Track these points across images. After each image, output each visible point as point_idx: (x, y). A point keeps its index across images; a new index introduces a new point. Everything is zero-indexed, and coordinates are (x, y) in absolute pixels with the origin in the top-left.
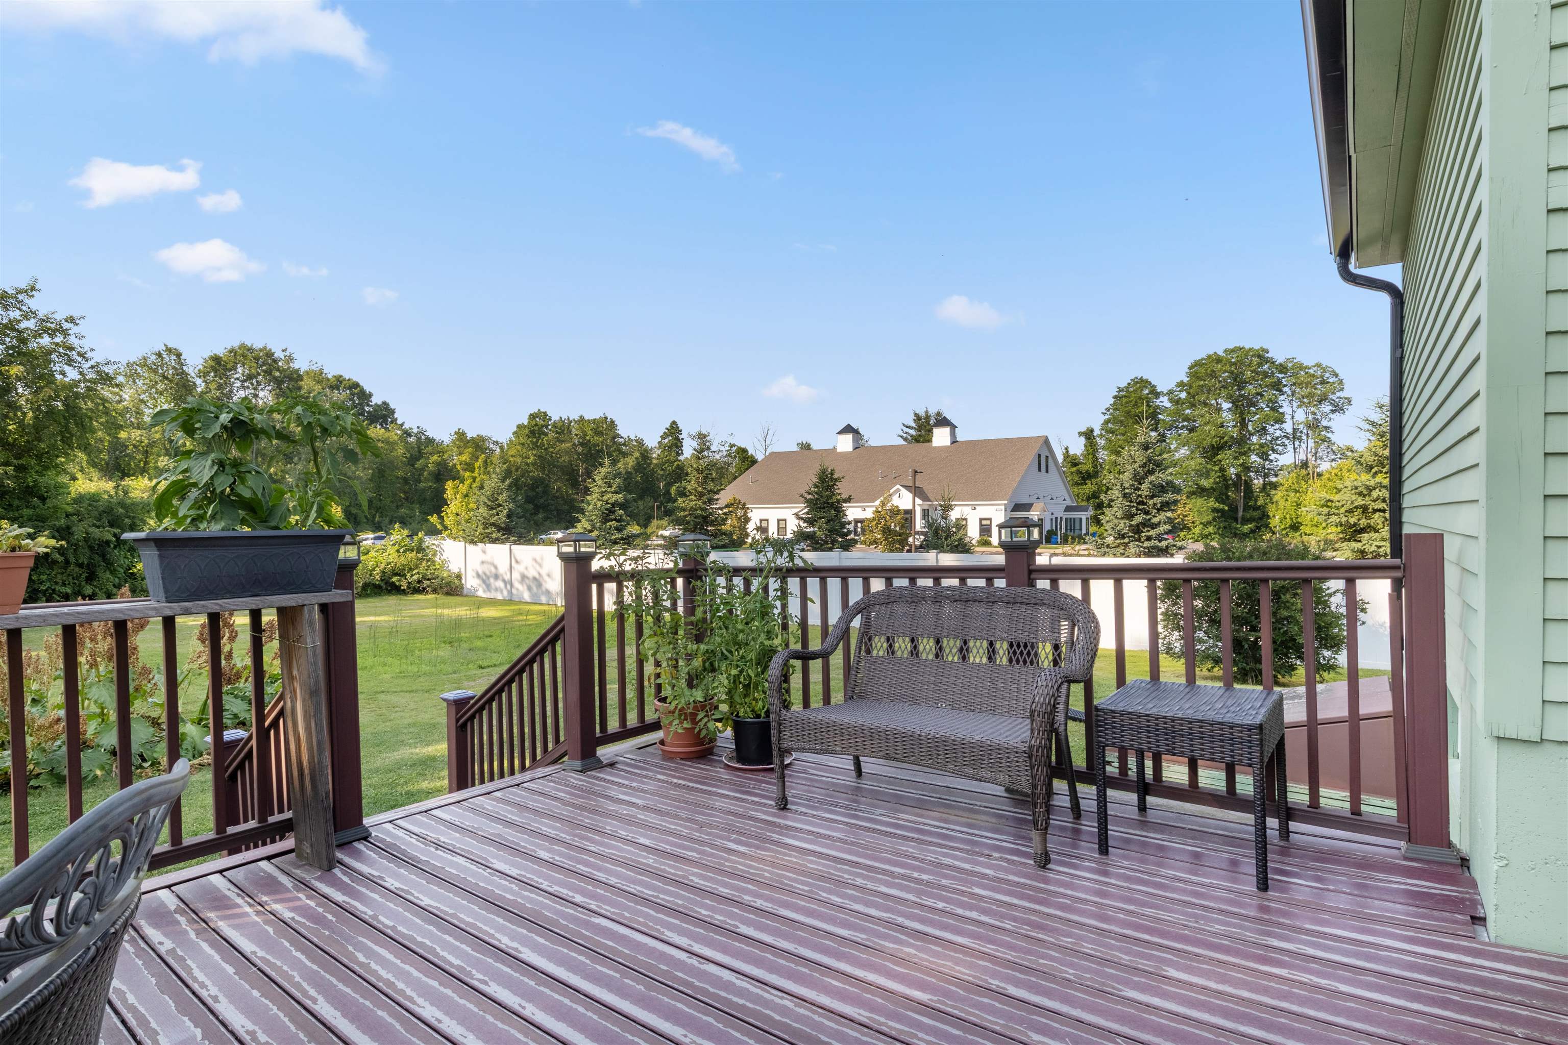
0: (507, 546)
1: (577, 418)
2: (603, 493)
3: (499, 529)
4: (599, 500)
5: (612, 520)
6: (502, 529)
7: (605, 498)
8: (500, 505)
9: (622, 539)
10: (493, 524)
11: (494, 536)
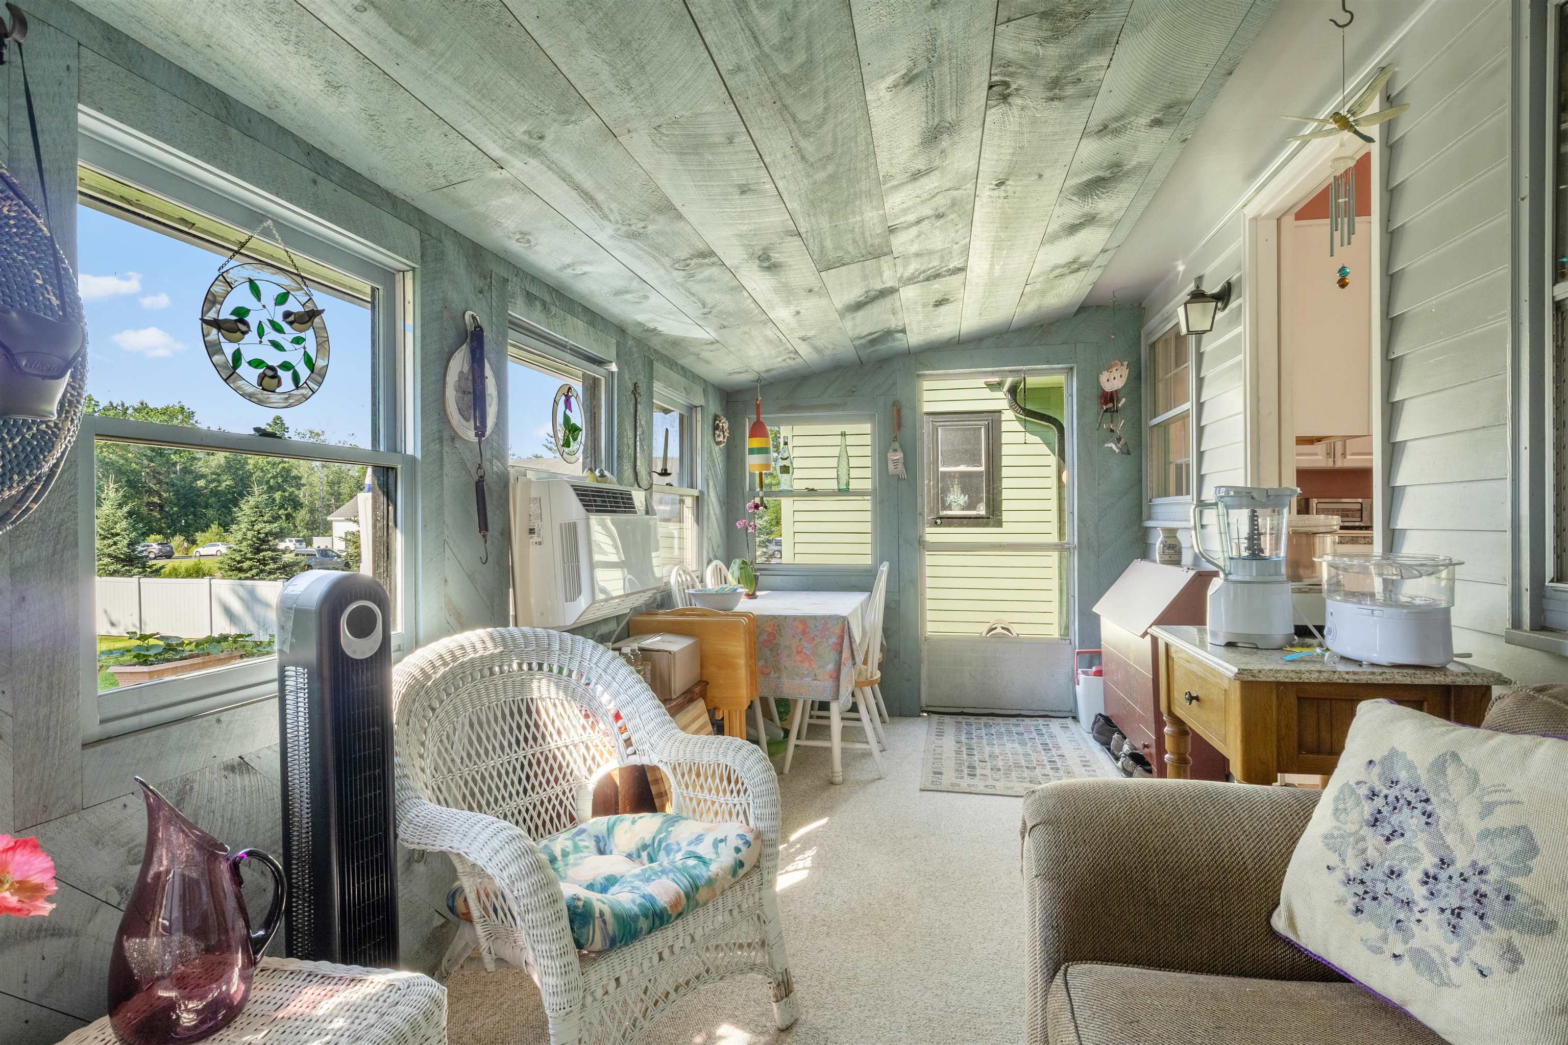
0: (135, 579)
1: (137, 405)
2: (253, 524)
3: (117, 559)
4: (248, 530)
5: (266, 550)
6: (123, 560)
7: (256, 528)
8: (118, 535)
9: (278, 569)
10: (109, 556)
11: (112, 568)
